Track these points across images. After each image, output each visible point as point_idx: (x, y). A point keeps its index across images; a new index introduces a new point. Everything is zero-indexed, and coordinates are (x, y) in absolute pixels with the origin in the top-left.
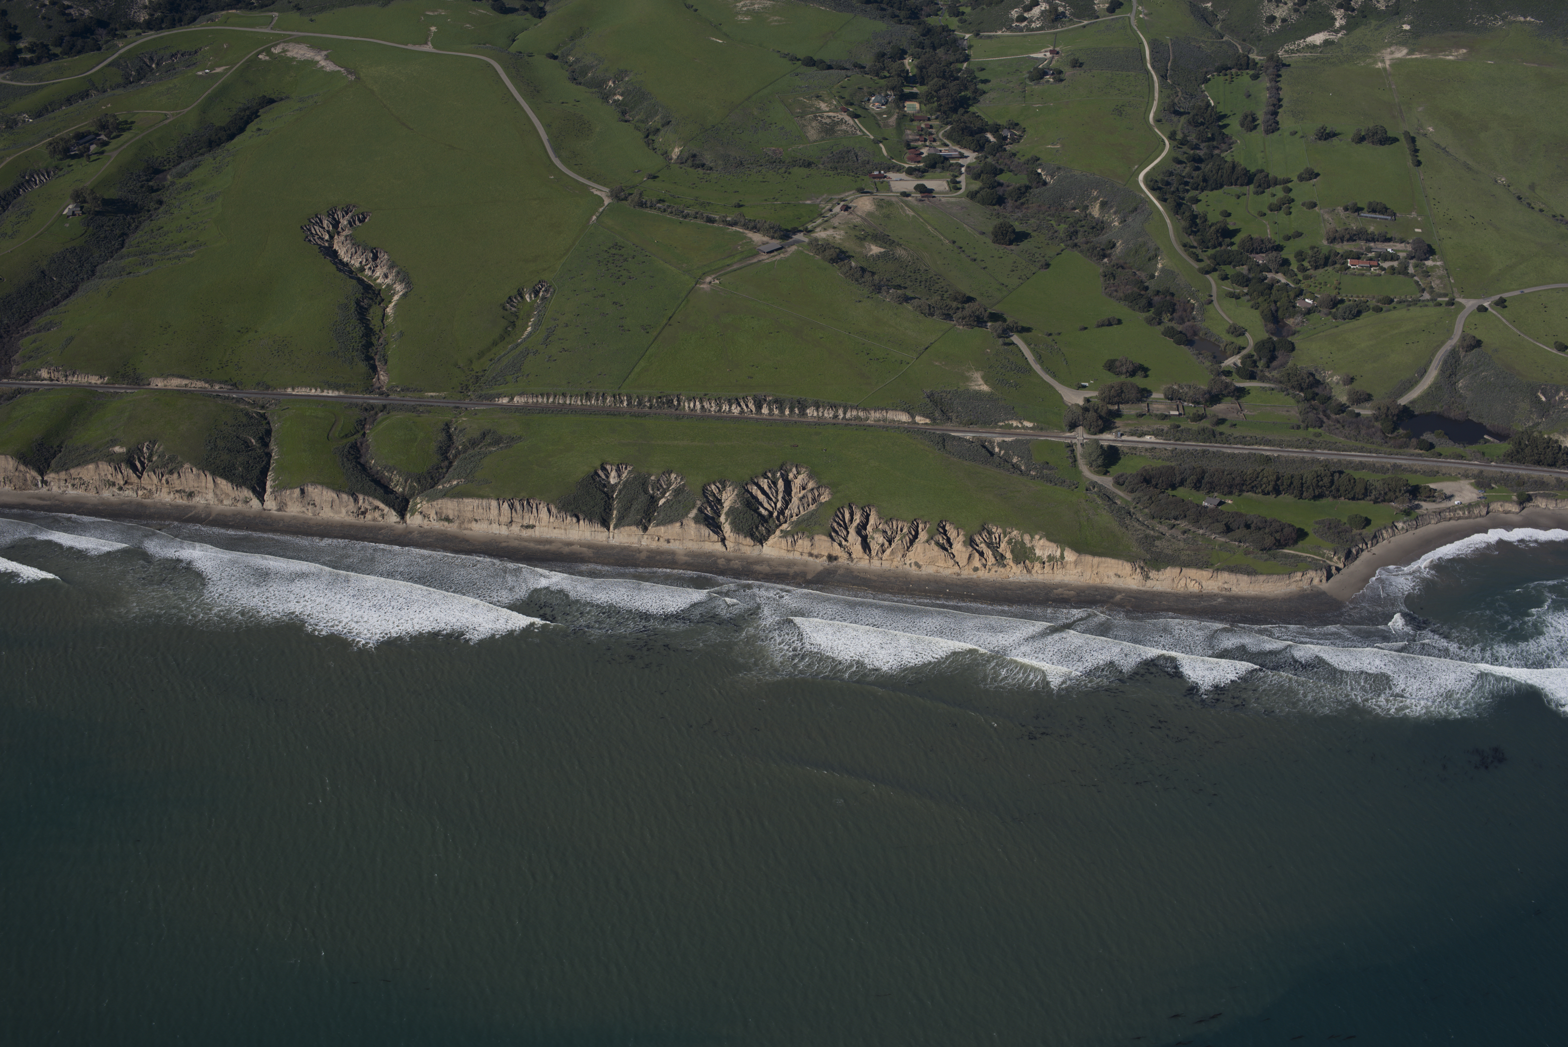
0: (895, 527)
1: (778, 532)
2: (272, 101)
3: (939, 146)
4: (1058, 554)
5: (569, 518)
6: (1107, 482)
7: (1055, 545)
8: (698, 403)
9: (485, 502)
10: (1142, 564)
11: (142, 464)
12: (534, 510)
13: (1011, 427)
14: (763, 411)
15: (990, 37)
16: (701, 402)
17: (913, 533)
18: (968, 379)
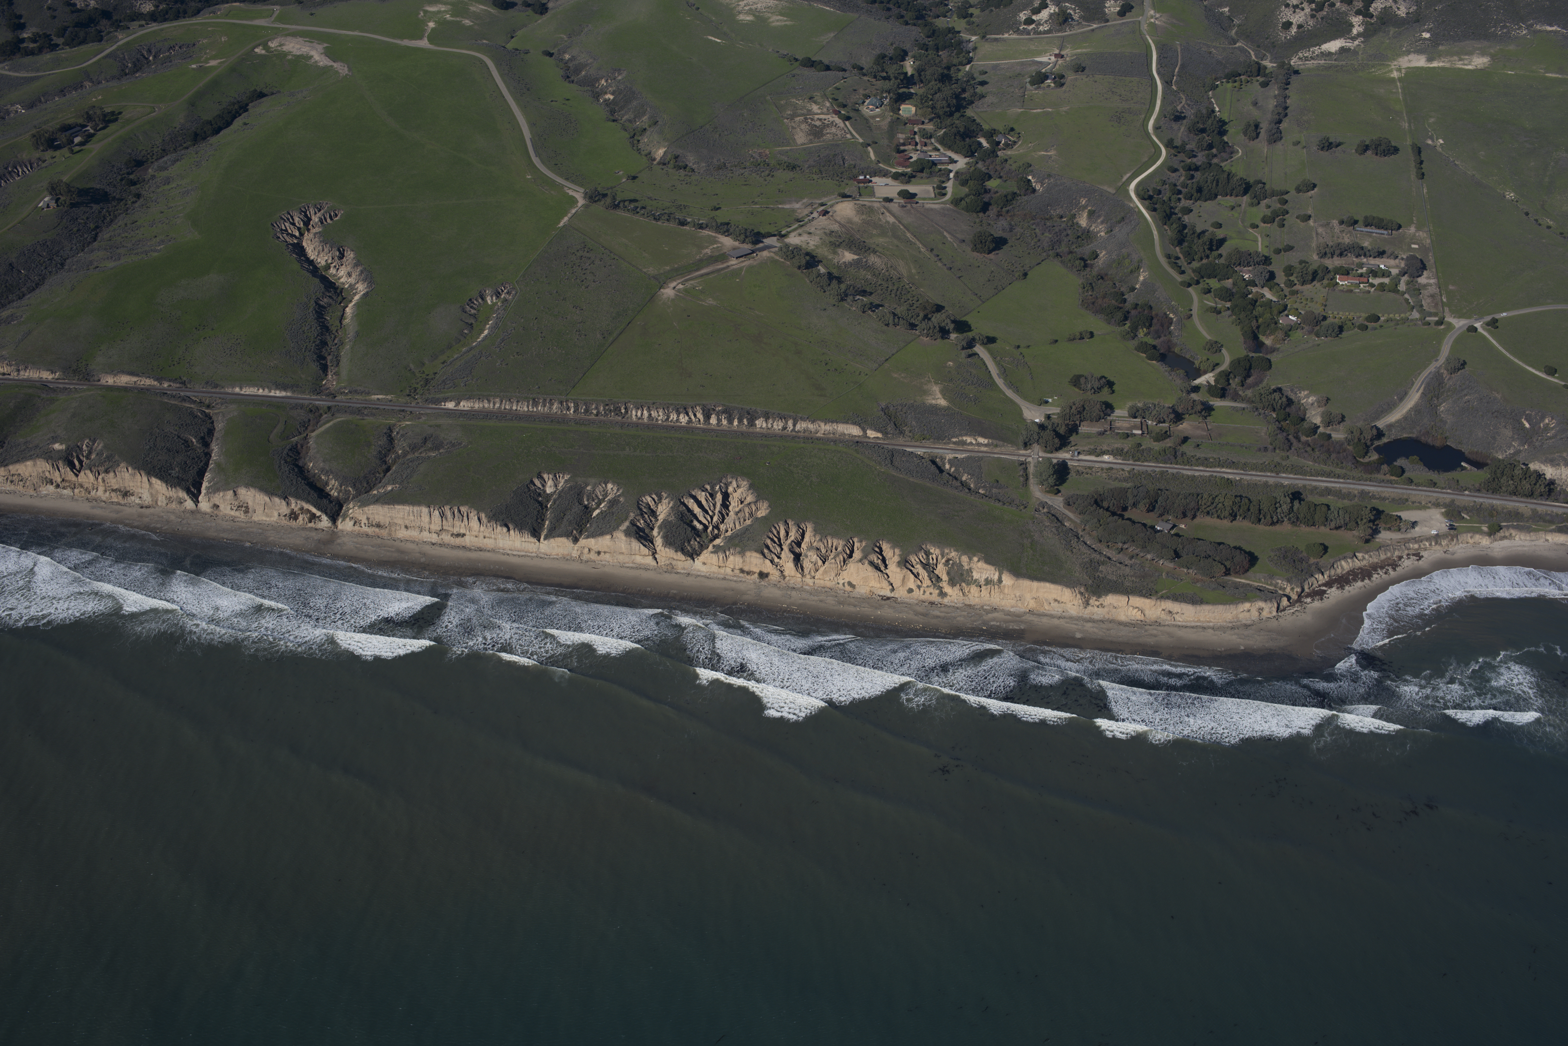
0: (830, 546)
1: (711, 548)
2: (262, 95)
3: (930, 151)
4: (996, 577)
5: (499, 527)
6: (1057, 502)
7: (993, 568)
8: (645, 412)
9: (416, 509)
10: (1082, 590)
11: (81, 462)
12: (465, 518)
13: (964, 443)
14: (711, 421)
15: (996, 40)
16: (649, 410)
17: (848, 552)
18: (926, 393)
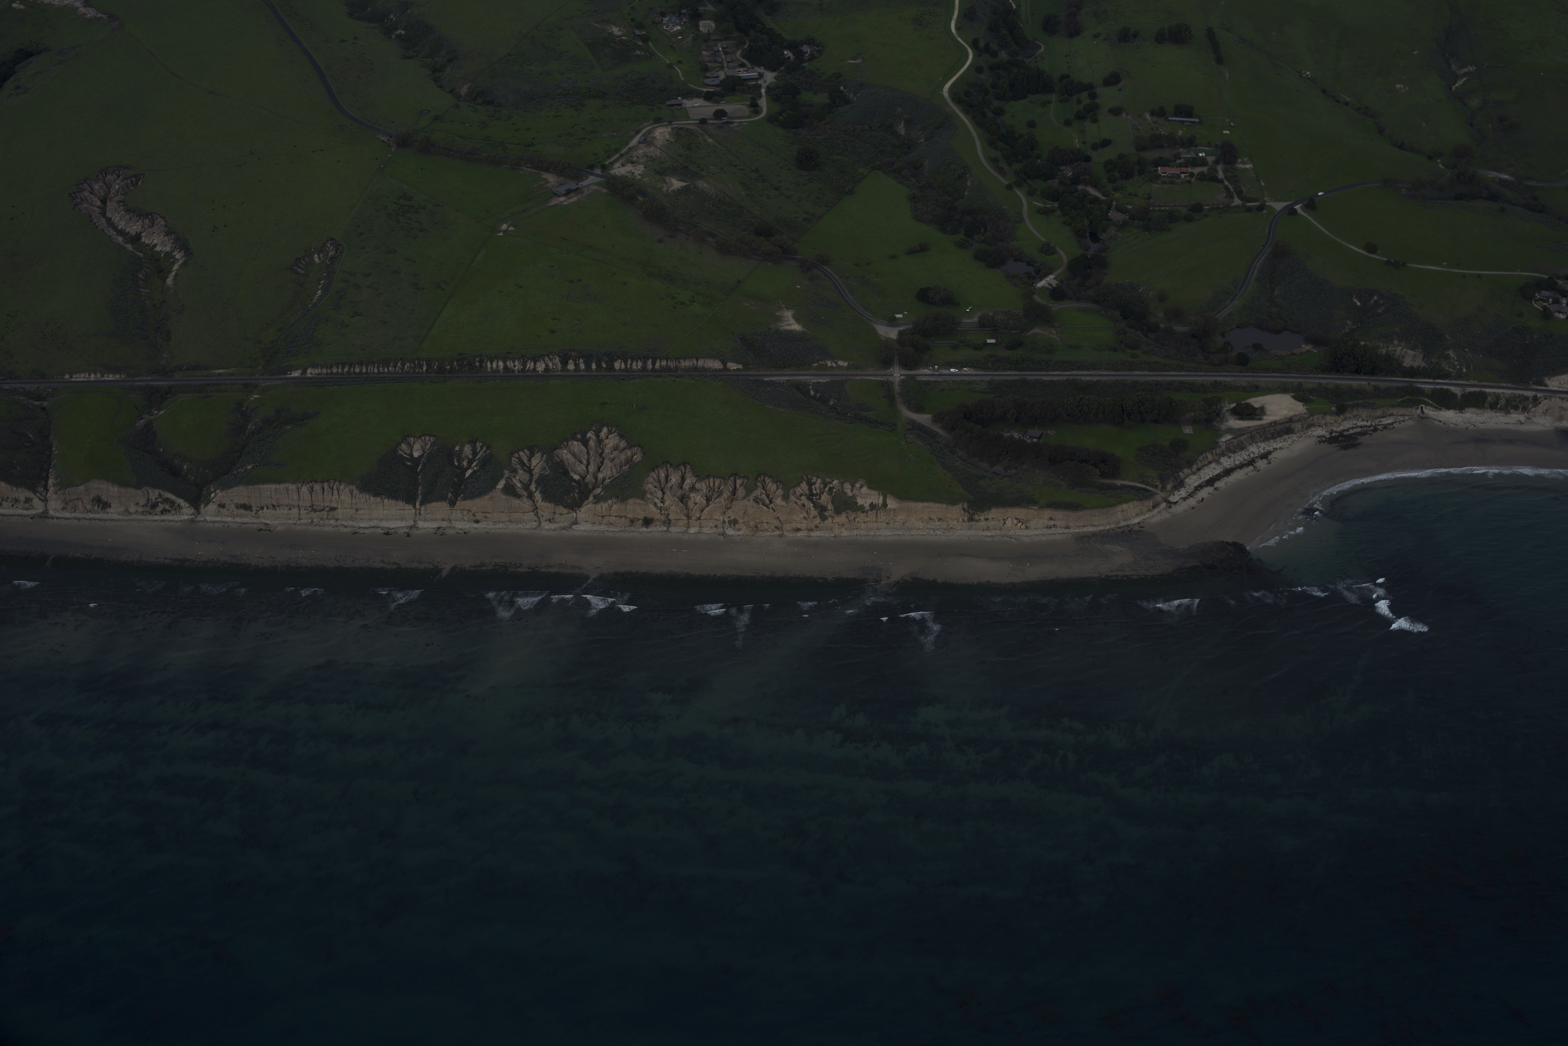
0: (712, 485)
1: (591, 498)
2: (29, 55)
3: (736, 68)
4: (881, 501)
5: (372, 498)
6: (926, 419)
7: (877, 493)
8: (500, 363)
9: (282, 486)
10: (966, 505)
12: (335, 492)
13: (826, 367)
14: (569, 367)
17: (731, 490)
18: (779, 319)
